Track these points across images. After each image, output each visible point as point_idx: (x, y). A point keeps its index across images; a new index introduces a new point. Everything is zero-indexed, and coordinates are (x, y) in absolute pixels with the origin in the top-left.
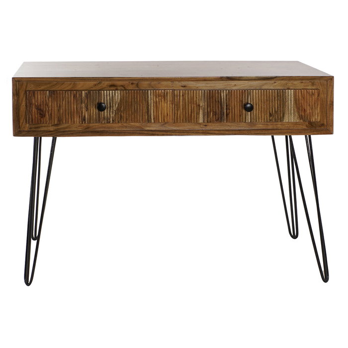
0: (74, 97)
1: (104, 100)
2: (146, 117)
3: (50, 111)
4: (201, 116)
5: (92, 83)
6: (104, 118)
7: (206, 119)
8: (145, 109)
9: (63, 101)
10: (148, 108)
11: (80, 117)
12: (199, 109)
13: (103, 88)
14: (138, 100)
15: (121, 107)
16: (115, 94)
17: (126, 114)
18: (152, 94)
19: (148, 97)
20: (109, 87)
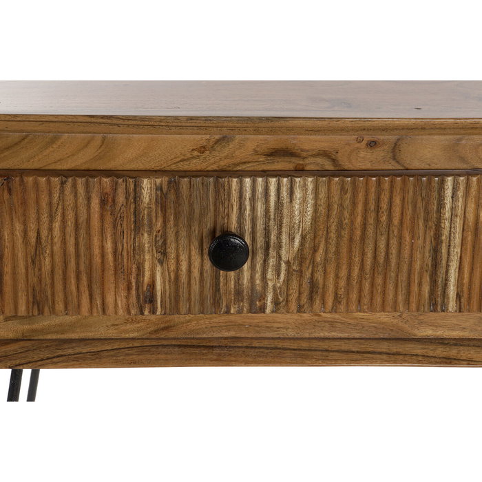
0: (103, 203)
2: (426, 289)
5: (188, 141)
6: (238, 293)
8: (422, 258)
9: (51, 218)
10: (436, 251)
11: (129, 288)
13: (235, 165)
14: (396, 221)
15: (315, 250)
16: (291, 193)
17: (337, 277)
18: (460, 194)
19: (441, 205)
20: (262, 159)
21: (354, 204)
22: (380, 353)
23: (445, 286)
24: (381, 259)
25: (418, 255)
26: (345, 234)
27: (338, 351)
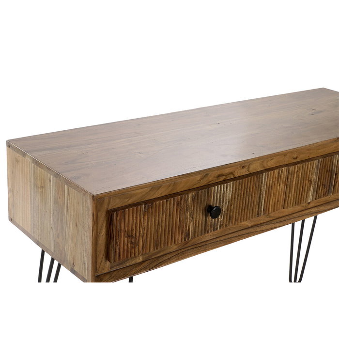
0: (178, 205)
1: (213, 201)
3: (145, 235)
4: (311, 193)
6: (211, 225)
7: (315, 197)
9: (163, 214)
10: (260, 197)
11: (182, 233)
12: (310, 185)
13: (209, 182)
14: (251, 191)
15: (231, 205)
16: (227, 188)
17: (236, 212)
18: (266, 178)
19: (262, 183)
20: (216, 178)
21: (242, 188)
22: (244, 234)
23: (261, 207)
24: (247, 204)
25: (256, 200)
26: (239, 198)
27: (234, 237)
